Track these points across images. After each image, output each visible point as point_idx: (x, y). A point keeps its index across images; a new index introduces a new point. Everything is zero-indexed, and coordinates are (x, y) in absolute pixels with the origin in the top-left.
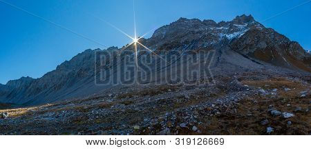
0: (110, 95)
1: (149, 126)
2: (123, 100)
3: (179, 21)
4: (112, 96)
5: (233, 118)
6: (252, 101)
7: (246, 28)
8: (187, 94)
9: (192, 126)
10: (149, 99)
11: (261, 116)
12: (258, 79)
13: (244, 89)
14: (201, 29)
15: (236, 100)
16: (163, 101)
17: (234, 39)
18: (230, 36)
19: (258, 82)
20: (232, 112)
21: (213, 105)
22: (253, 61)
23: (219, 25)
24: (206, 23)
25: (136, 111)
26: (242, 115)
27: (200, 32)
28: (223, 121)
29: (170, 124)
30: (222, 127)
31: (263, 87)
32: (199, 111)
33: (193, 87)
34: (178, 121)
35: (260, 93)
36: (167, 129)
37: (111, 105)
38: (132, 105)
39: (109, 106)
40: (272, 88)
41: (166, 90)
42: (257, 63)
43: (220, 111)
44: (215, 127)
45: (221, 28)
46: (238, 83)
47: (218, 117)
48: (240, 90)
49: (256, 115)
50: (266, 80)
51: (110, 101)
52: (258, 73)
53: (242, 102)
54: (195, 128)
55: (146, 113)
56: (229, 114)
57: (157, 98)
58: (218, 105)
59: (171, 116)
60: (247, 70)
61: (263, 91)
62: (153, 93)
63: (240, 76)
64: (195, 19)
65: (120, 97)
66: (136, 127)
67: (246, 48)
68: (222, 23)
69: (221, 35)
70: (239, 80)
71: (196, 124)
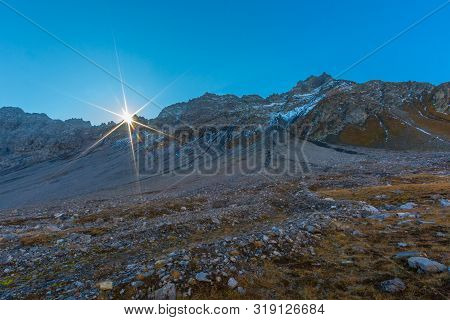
0: (58, 215)
1: (133, 280)
2: (88, 226)
3: (203, 97)
4: (63, 218)
5: (308, 265)
6: (348, 233)
7: (317, 96)
8: (216, 216)
9: (227, 279)
10: (143, 224)
11: (378, 266)
12: (354, 185)
13: (325, 206)
14: (239, 109)
15: (310, 228)
16: (171, 228)
17: (295, 119)
18: (289, 115)
19: (358, 191)
20: (305, 253)
21: (266, 238)
22: (338, 150)
23: (267, 101)
24: (246, 100)
25: (114, 249)
26: (329, 260)
27: (237, 114)
28: (287, 270)
29: (176, 273)
30: (286, 284)
31: (372, 201)
32: (240, 249)
33: (225, 204)
34: (193, 268)
35: (364, 214)
36: (170, 285)
37: (56, 237)
38: (106, 237)
39: (48, 240)
40: (396, 201)
41: (177, 208)
42: (350, 152)
43: (279, 250)
44: (271, 281)
45: (272, 104)
46: (311, 194)
47: (277, 262)
48: (317, 209)
49: (364, 264)
50: (375, 185)
51: (55, 228)
52: (354, 173)
53: (324, 232)
54: (232, 282)
55: (133, 253)
56: (300, 257)
57: (158, 223)
58: (276, 237)
59: (179, 257)
60: (326, 169)
61: (372, 208)
62: (153, 213)
63: (314, 182)
64: (228, 95)
65: (82, 220)
66: (106, 285)
67: (321, 128)
68: (273, 98)
69: (273, 116)
70: (313, 188)
71: (234, 274)
